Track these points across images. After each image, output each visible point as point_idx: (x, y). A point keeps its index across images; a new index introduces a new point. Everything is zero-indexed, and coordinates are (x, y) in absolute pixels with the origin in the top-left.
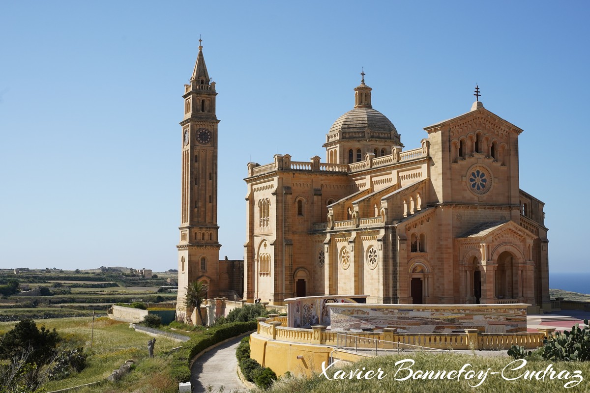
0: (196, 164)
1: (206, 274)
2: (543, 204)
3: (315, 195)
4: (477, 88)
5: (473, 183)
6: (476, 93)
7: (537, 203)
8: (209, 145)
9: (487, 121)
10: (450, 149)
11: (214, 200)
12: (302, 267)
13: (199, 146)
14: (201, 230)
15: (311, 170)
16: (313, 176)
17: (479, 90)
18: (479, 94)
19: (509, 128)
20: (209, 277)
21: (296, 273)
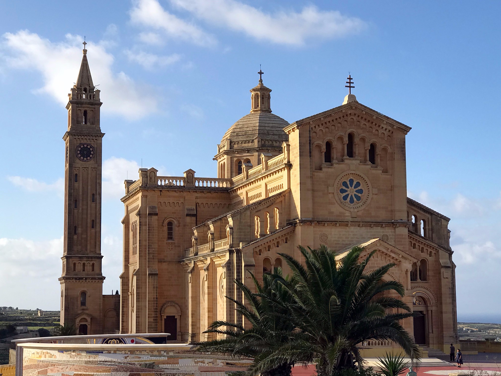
0: (76, 184)
1: (87, 312)
2: (448, 220)
3: (187, 215)
4: (350, 79)
5: (344, 194)
6: (348, 85)
7: (439, 218)
8: (92, 162)
9: (362, 118)
10: (310, 152)
11: (98, 225)
12: (172, 302)
13: (79, 163)
14: (81, 260)
15: (184, 186)
16: (185, 194)
17: (352, 81)
18: (352, 85)
19: (392, 126)
20: (88, 315)
21: (163, 309)
